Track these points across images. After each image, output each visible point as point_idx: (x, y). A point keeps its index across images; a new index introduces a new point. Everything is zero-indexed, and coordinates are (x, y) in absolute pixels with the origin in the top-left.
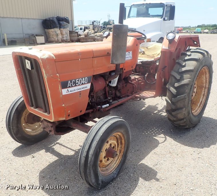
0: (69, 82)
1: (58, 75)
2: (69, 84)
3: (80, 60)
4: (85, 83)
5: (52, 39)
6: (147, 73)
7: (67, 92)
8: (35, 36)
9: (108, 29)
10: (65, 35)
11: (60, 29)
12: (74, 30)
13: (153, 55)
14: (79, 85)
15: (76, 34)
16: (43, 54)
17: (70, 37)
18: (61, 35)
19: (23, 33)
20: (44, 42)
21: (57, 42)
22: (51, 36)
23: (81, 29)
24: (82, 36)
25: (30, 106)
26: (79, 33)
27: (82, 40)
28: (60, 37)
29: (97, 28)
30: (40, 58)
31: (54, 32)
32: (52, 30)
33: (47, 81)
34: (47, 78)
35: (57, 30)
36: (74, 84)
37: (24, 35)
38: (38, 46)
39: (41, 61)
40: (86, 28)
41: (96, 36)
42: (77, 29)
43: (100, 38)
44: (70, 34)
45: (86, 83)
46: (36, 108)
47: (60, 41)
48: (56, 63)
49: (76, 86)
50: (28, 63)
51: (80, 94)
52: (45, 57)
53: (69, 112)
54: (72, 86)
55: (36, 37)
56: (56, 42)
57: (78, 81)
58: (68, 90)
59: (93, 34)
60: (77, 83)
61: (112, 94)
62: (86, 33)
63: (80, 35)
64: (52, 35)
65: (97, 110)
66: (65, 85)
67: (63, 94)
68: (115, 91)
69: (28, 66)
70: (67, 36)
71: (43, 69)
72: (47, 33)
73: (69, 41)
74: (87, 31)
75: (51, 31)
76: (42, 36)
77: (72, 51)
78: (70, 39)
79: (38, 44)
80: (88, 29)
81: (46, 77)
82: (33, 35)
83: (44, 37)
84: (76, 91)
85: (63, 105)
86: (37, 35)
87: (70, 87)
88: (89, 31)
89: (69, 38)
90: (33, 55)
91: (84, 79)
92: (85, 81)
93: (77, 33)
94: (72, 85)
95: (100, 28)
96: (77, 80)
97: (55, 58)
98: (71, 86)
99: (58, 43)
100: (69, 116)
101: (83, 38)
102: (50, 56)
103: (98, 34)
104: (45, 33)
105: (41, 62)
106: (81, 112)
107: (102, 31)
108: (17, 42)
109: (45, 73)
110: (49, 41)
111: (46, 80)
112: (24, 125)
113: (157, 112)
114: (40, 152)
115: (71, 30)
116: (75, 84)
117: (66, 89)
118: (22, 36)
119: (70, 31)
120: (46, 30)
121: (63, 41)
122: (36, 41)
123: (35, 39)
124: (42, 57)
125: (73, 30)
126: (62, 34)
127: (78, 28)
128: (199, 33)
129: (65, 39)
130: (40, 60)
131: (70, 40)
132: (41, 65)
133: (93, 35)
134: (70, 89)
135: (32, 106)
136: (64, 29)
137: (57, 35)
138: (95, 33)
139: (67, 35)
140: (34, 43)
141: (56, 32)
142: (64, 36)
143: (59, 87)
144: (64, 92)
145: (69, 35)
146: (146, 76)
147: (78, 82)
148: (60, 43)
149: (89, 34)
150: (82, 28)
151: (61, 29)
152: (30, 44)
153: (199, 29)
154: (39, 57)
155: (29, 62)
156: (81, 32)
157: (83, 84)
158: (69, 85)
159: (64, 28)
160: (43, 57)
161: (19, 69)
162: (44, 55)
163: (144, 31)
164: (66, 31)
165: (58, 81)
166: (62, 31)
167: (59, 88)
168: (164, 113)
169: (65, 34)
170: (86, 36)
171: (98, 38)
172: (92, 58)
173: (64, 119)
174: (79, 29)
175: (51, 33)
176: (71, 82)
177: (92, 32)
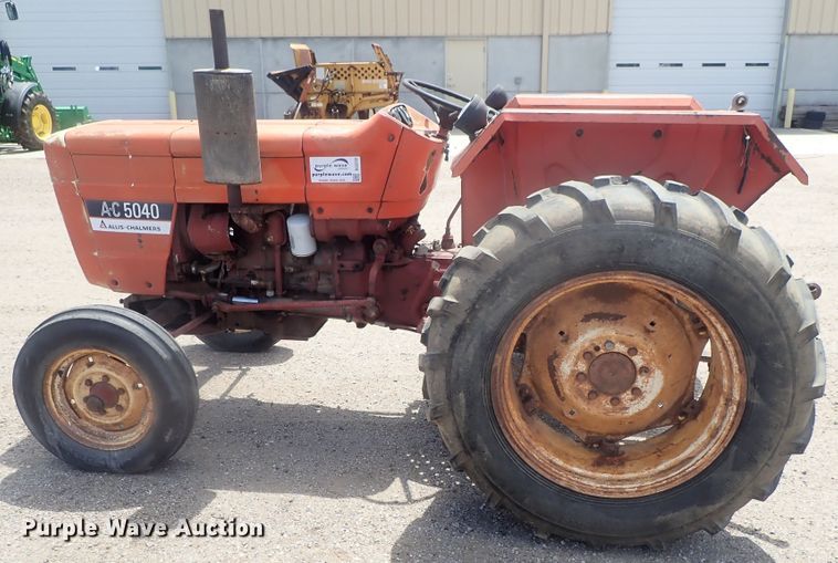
0: (105, 203)
1: (74, 183)
2: (106, 210)
3: (130, 157)
4: (151, 218)
7: (101, 227)
14: (133, 217)
36: (119, 213)
45: (154, 217)
48: (74, 156)
49: (122, 217)
51: (140, 241)
54: (113, 217)
57: (130, 207)
58: (102, 222)
60: (128, 213)
66: (94, 210)
67: (94, 229)
84: (126, 231)
87: (106, 216)
91: (146, 205)
92: (150, 212)
94: (111, 212)
96: (125, 204)
97: (64, 145)
98: (110, 215)
100: (115, 283)
102: (57, 140)
108: (828, 117)
116: (122, 214)
117: (100, 219)
134: (108, 221)
143: (82, 210)
144: (96, 224)
147: (129, 209)
157: (143, 217)
158: (103, 212)
167: (82, 213)
172: (173, 157)
176: (110, 206)
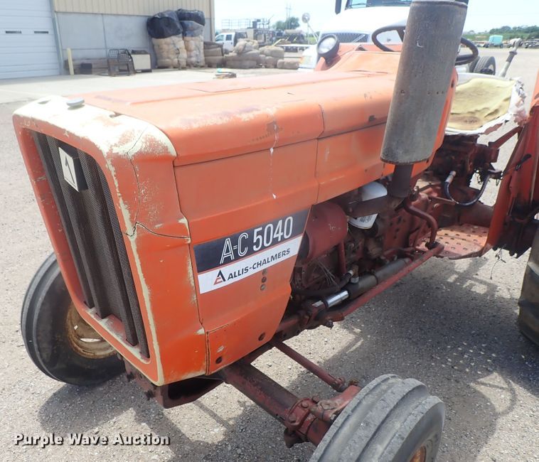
0: (228, 242)
1: (184, 221)
2: (228, 251)
3: (272, 150)
4: (283, 240)
5: (168, 60)
6: (454, 173)
7: (216, 283)
8: (130, 52)
9: (285, 37)
10: (195, 52)
11: (183, 38)
12: (214, 41)
13: (469, 115)
14: (263, 248)
15: (219, 49)
16: (123, 136)
17: (205, 56)
18: (185, 51)
19: (106, 48)
20: (148, 66)
21: (178, 67)
22: (165, 54)
23: (229, 38)
24: (231, 54)
25: (85, 303)
26: (224, 47)
27: (232, 64)
28: (184, 55)
29: (263, 36)
30: (110, 154)
31: (172, 45)
32: (168, 40)
33: (138, 251)
34: (138, 241)
35: (178, 41)
36: (246, 249)
37: (108, 50)
38: (137, 76)
39: (112, 169)
40: (239, 36)
41: (262, 53)
42: (220, 38)
43: (270, 59)
44: (204, 48)
45: (286, 237)
46: (103, 317)
47: (184, 63)
48: (178, 170)
49: (251, 252)
50: (67, 163)
51: (264, 280)
52: (132, 148)
53: (221, 349)
54: (237, 258)
55: (132, 56)
56: (174, 68)
57: (261, 233)
58: (220, 273)
59: (255, 48)
60: (257, 244)
61: (354, 252)
62: (242, 47)
63: (227, 52)
64: (168, 52)
65: (312, 318)
66: (209, 258)
67: (202, 292)
68: (363, 240)
69: (69, 174)
70: (198, 53)
71: (121, 201)
72: (156, 47)
73: (202, 64)
74: (241, 42)
75: (166, 43)
76: (145, 53)
77: (246, 117)
78: (205, 60)
79: (135, 72)
80: (244, 38)
81: (135, 236)
82: (126, 52)
83: (148, 56)
84: (251, 272)
85: (201, 331)
86: (134, 52)
87: (228, 261)
88: (248, 41)
89: (202, 58)
90: (78, 137)
91: (280, 222)
92: (283, 231)
93: (221, 46)
94: (235, 252)
95: (271, 36)
96: (256, 231)
98: (232, 258)
99: (179, 70)
100: (219, 360)
101: (233, 59)
102: (153, 143)
103: (266, 49)
104: (153, 46)
105: (113, 174)
106: (260, 338)
107: (275, 42)
108: (93, 66)
109: (132, 217)
110: (160, 65)
111: (134, 247)
112: (76, 327)
113: (456, 280)
114: (120, 417)
115: (208, 40)
116: (249, 247)
117: (215, 272)
118: (103, 54)
119: (205, 43)
120: (155, 41)
121: (190, 65)
122: (133, 64)
123: (130, 60)
124: (116, 150)
125: (211, 39)
126: (187, 49)
127: (222, 36)
128: (496, 46)
129: (194, 59)
130: (109, 162)
131: (206, 63)
132: (114, 184)
133: (256, 51)
134: (227, 270)
135: (91, 306)
136: (193, 38)
137: (178, 52)
138: (260, 46)
139: (200, 52)
140: (128, 70)
141: (174, 44)
142: (193, 53)
143: (186, 265)
144: (208, 282)
145: (202, 51)
146: (449, 180)
147: (260, 237)
148: (183, 68)
149: (246, 49)
150: (231, 36)
151: (187, 38)
152: (120, 71)
153: (498, 39)
154: (105, 149)
155: (70, 160)
156: (228, 45)
157: (275, 242)
158: (224, 255)
159: (192, 36)
160: (120, 150)
161: (43, 178)
162: (127, 141)
163: (390, 40)
164: (197, 43)
165: (184, 244)
166: (188, 41)
167: (186, 272)
168: (477, 284)
169: (195, 50)
170: (240, 53)
171: (267, 58)
172: (318, 139)
173: (202, 373)
174: (225, 37)
175: (165, 47)
176: (234, 243)
177: (255, 45)
